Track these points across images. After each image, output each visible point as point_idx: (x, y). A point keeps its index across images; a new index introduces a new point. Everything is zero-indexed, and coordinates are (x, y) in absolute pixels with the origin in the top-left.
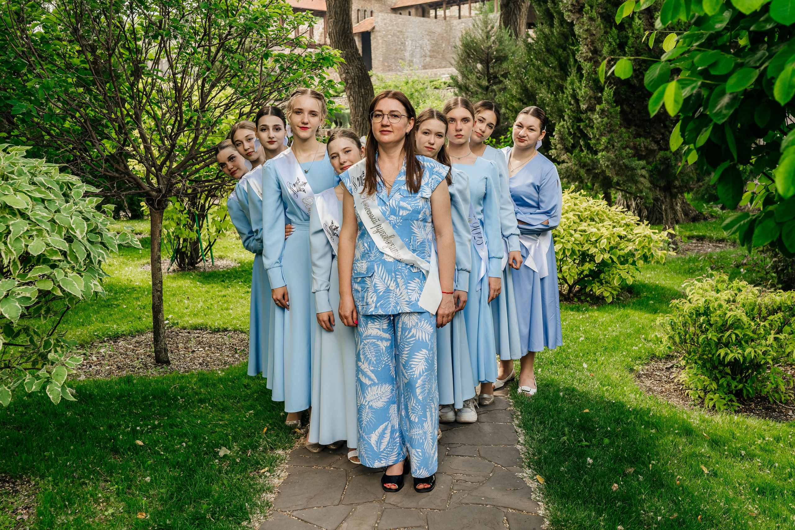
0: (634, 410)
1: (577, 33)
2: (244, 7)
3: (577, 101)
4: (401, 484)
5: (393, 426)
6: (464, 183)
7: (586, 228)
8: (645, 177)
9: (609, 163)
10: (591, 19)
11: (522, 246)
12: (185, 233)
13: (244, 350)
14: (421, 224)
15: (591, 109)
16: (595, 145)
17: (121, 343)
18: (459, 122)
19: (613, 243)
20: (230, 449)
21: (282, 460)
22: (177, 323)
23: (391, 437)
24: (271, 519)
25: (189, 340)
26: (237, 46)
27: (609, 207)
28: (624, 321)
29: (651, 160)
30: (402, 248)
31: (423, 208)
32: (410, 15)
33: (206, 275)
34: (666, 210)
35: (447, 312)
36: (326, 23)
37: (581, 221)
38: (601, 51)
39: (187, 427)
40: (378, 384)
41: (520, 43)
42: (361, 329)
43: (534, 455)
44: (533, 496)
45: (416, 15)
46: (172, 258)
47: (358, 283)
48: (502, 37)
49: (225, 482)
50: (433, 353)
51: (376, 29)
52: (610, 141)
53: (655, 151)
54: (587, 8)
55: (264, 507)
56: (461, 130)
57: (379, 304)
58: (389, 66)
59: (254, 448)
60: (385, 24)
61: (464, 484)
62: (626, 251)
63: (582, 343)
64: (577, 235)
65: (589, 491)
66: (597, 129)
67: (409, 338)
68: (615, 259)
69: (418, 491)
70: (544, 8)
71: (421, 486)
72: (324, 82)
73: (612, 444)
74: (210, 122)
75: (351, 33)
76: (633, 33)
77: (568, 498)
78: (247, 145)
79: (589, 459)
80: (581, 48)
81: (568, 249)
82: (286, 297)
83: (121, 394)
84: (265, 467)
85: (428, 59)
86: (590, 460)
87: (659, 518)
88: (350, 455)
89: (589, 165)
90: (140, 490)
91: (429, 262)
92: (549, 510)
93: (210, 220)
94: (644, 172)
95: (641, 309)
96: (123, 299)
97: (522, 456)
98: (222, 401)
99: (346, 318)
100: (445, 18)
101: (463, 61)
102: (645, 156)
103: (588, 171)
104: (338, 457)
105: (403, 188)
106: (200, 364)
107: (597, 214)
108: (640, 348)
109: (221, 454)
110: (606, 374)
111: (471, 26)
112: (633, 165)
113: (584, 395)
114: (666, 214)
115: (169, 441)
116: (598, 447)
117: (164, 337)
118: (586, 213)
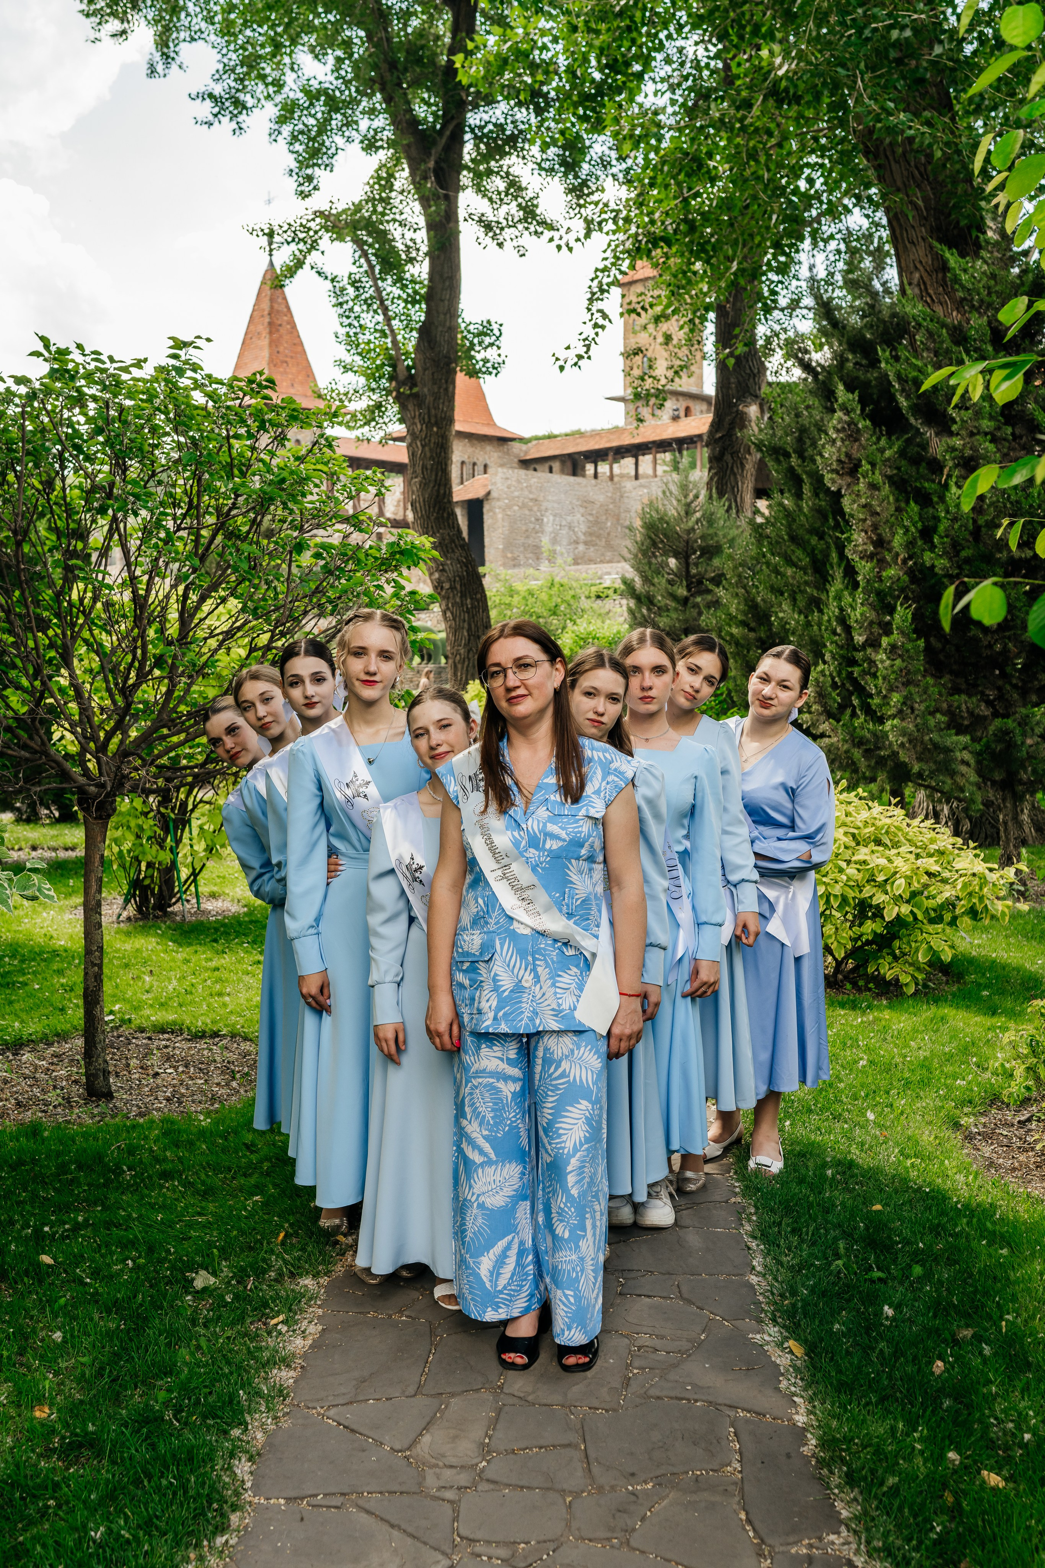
0: (967, 1206)
1: (847, 510)
2: (261, 460)
3: (848, 629)
4: (533, 1356)
5: (522, 1243)
6: (657, 785)
7: (867, 858)
8: (967, 764)
9: (905, 740)
10: (873, 486)
11: (762, 897)
12: (152, 853)
13: (247, 1074)
14: (585, 865)
15: (873, 643)
16: (880, 706)
17: (27, 1057)
18: (647, 674)
19: (916, 886)
20: (214, 1274)
21: (311, 1299)
22: (130, 1020)
23: (518, 1263)
24: (286, 1424)
25: (149, 1053)
26: (247, 528)
27: (908, 820)
28: (937, 1030)
29: (979, 734)
30: (547, 909)
31: (589, 836)
32: (551, 471)
33: (186, 928)
34: (1005, 823)
35: (628, 1031)
36: (408, 483)
37: (858, 844)
38: (890, 542)
39: (137, 1230)
40: (496, 1163)
41: (743, 522)
42: (467, 1058)
43: (782, 1295)
44: (784, 1385)
45: (563, 472)
46: (126, 895)
47: (464, 971)
48: (712, 514)
49: (203, 1343)
50: (601, 1108)
51: (494, 494)
52: (907, 701)
53: (985, 718)
54: (866, 466)
55: (273, 1398)
56: (651, 688)
57: (501, 1014)
58: (514, 559)
59: (259, 1273)
60: (509, 487)
61: (653, 1356)
62: (940, 900)
63: (863, 1071)
64: (851, 871)
65: (890, 1377)
66: (884, 678)
67: (556, 1079)
68: (920, 916)
69: (567, 1369)
70: (785, 466)
71: (571, 1360)
72: (403, 593)
73: (928, 1276)
74: (194, 665)
75: (450, 502)
76: (947, 512)
77: (852, 1390)
78: (262, 710)
79: (886, 1308)
80: (855, 536)
81: (836, 896)
82: (325, 991)
83: (19, 1159)
84: (278, 1313)
85: (581, 547)
86: (888, 1311)
87: (1027, 1436)
88: (439, 1291)
89: (868, 741)
90: (42, 1358)
91: (597, 937)
92: (815, 1414)
93: (195, 831)
94: (966, 756)
95: (968, 1007)
96: (34, 973)
97: (761, 1298)
98: (203, 1177)
99: (439, 1035)
100: (611, 477)
101: (644, 553)
102: (967, 727)
103: (868, 753)
104: (415, 1294)
105: (552, 797)
106: (168, 1100)
107: (887, 833)
108: (969, 1083)
109: (199, 1284)
110: (909, 1133)
111: (660, 494)
112: (948, 744)
113: (872, 1175)
114: (1006, 830)
115: (102, 1256)
116: (901, 1283)
117: (104, 1049)
118: (867, 830)
